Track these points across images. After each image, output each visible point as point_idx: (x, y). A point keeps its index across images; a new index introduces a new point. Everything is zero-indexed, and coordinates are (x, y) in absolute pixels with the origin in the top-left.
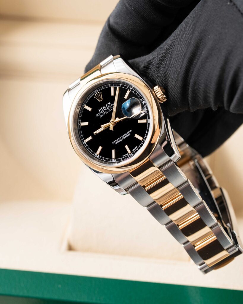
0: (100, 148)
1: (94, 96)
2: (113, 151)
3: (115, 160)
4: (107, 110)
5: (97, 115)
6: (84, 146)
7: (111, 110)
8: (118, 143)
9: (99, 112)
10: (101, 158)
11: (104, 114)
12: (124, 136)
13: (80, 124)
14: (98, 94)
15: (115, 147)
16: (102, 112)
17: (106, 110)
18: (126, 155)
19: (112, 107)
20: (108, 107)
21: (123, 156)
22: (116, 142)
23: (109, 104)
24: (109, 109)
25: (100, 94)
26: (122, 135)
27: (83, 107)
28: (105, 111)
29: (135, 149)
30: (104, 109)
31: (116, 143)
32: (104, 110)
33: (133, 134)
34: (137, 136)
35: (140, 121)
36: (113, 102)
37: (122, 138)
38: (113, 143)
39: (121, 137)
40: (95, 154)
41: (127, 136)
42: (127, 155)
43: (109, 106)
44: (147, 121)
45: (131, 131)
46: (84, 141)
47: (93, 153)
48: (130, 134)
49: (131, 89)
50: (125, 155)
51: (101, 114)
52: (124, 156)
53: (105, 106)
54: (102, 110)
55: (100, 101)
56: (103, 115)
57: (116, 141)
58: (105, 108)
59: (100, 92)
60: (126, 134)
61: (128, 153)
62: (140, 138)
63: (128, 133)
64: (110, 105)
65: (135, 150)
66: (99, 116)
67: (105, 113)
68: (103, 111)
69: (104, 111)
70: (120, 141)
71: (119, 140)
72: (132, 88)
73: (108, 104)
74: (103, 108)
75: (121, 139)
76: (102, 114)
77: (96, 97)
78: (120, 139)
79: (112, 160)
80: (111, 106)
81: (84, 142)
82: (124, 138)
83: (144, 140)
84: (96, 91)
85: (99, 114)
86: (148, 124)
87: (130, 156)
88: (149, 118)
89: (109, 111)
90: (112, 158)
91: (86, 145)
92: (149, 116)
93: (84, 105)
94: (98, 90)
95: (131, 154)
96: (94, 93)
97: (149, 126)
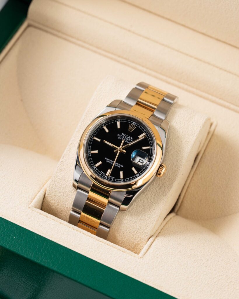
0: (96, 152)
1: (130, 124)
2: (100, 163)
3: (95, 167)
5: (118, 135)
6: (90, 139)
7: (128, 142)
8: (108, 163)
9: (121, 135)
10: (90, 157)
11: (122, 139)
12: (116, 163)
13: (103, 126)
14: (133, 126)
15: (104, 162)
16: (122, 137)
18: (104, 173)
27: (117, 121)
30: (126, 137)
31: (107, 161)
32: (125, 137)
33: (121, 169)
35: (133, 169)
36: (134, 140)
38: (106, 158)
40: (90, 150)
41: (117, 166)
43: (130, 139)
44: (137, 174)
45: (123, 166)
46: (93, 136)
47: (89, 148)
48: (120, 167)
49: (152, 148)
51: (120, 137)
52: (102, 173)
53: (128, 137)
54: (124, 136)
55: (129, 130)
57: (109, 160)
59: (136, 126)
60: (118, 164)
61: (106, 174)
62: (122, 177)
63: (120, 165)
64: (131, 139)
66: (118, 136)
69: (124, 138)
71: (111, 162)
73: (131, 138)
74: (125, 135)
77: (130, 126)
79: (93, 165)
80: (131, 141)
82: (115, 165)
83: (122, 180)
84: (134, 123)
85: (120, 135)
86: (136, 176)
87: (104, 176)
88: (139, 174)
89: (126, 141)
90: (95, 164)
91: (92, 139)
92: (141, 173)
93: (119, 120)
94: (136, 124)
95: (106, 177)
96: (132, 122)
97: (134, 177)
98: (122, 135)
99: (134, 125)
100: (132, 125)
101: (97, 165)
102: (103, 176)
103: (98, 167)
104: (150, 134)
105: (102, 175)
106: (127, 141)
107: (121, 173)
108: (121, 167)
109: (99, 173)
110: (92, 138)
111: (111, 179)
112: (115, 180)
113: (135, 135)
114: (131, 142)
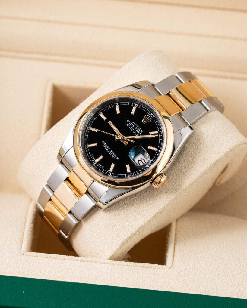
0: (96, 130)
1: (147, 114)
2: (95, 145)
3: (87, 147)
4: (135, 130)
5: (128, 121)
6: (96, 113)
7: (136, 134)
8: (104, 148)
9: (132, 122)
10: (87, 133)
11: (130, 127)
12: (112, 152)
13: (117, 104)
15: (100, 144)
16: (132, 125)
17: (134, 129)
18: (94, 158)
19: (139, 134)
20: (138, 130)
21: (92, 155)
22: (105, 145)
23: (141, 131)
24: (136, 132)
25: (149, 120)
27: (134, 105)
28: (133, 128)
29: (100, 165)
30: (136, 127)
31: (103, 146)
32: (135, 126)
33: (114, 161)
35: (128, 167)
36: (143, 134)
37: (109, 151)
38: (103, 142)
39: (110, 150)
40: (90, 126)
41: (112, 156)
42: (93, 159)
43: (139, 131)
44: (129, 173)
45: (118, 158)
46: (101, 112)
47: (90, 124)
48: (114, 158)
49: (159, 151)
50: (93, 156)
52: (92, 156)
53: (138, 128)
54: (134, 125)
55: (142, 121)
56: (129, 126)
57: (106, 145)
58: (136, 128)
60: (113, 154)
61: (95, 160)
62: (111, 170)
63: (115, 156)
64: (140, 132)
65: (100, 166)
66: (128, 123)
67: (132, 129)
68: (133, 126)
69: (134, 127)
70: (107, 149)
71: (107, 148)
73: (141, 130)
74: (136, 125)
75: (108, 150)
76: (130, 125)
77: (146, 116)
78: (108, 149)
79: (86, 144)
80: (139, 133)
82: (110, 153)
83: (110, 173)
84: (152, 115)
85: (130, 122)
86: (127, 175)
87: (93, 162)
88: (132, 174)
89: (134, 132)
92: (135, 174)
93: (137, 105)
94: (154, 117)
95: (95, 163)
96: (150, 114)
97: (125, 176)
99: (151, 117)
100: (148, 117)
101: (91, 145)
103: (90, 148)
105: (91, 158)
106: (135, 133)
107: (113, 166)
108: (115, 158)
109: (89, 155)
110: (99, 113)
111: (99, 168)
112: (102, 170)
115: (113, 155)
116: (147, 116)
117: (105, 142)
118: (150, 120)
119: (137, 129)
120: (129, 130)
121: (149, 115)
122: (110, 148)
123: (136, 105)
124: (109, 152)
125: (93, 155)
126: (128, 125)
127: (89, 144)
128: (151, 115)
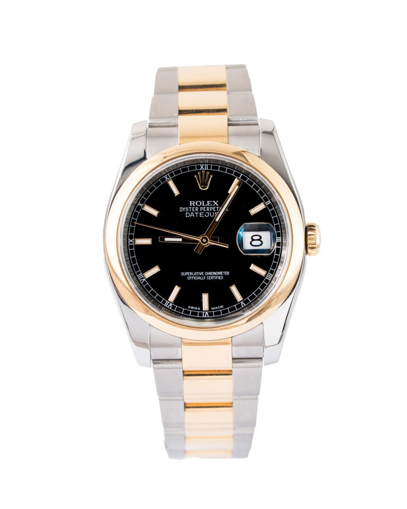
0: (156, 270)
1: (196, 173)
2: (177, 290)
3: (171, 304)
4: (205, 212)
5: (182, 209)
6: (128, 248)
7: (212, 215)
8: (193, 281)
9: (189, 206)
10: (147, 286)
11: (195, 215)
12: (210, 273)
13: (141, 205)
14: (205, 174)
15: (182, 282)
16: (193, 209)
17: (202, 211)
18: (196, 308)
19: (217, 211)
20: (209, 207)
21: (189, 307)
22: (190, 275)
23: (216, 203)
24: (209, 212)
25: (209, 177)
26: (208, 272)
27: (164, 179)
28: (199, 211)
29: (216, 308)
30: (201, 206)
31: (189, 278)
32: (199, 207)
33: (228, 281)
34: (234, 289)
35: (253, 268)
36: (221, 204)
37: (204, 276)
38: (183, 274)
39: (204, 274)
40: (140, 273)
41: (216, 278)
42: (197, 310)
43: (213, 206)
44: (266, 275)
45: (228, 273)
46: (131, 238)
47: (137, 270)
48: (222, 278)
49: (269, 202)
50: (192, 308)
51: (189, 212)
52: (190, 309)
53: (206, 203)
54: (196, 206)
55: (201, 188)
56: (192, 215)
57: (191, 273)
58: (203, 207)
59: (211, 172)
60: (215, 273)
62: (239, 297)
63: (221, 273)
64: (216, 206)
65: (217, 310)
66: (184, 213)
67: (199, 215)
68: (197, 210)
69: (199, 209)
70: (199, 278)
71: (198, 276)
72: (271, 201)
73: (213, 203)
74: (199, 203)
75: (202, 276)
76: (192, 211)
78: (200, 276)
79: (164, 302)
80: (216, 209)
81: (131, 241)
82: (209, 278)
83: (242, 303)
84: (204, 167)
85: (187, 208)
86: (267, 281)
87: (201, 314)
88: (272, 272)
89: (207, 215)
90: (167, 298)
91: (131, 247)
92: (273, 267)
93: (168, 177)
94: (209, 167)
95: (205, 313)
96: (199, 167)
97: (264, 285)
98: (192, 206)
99: (206, 171)
101: (172, 297)
102: (196, 314)
103: (176, 301)
104: (248, 174)
105: (193, 313)
106: (209, 214)
108: (224, 276)
109: (185, 312)
110: (131, 243)
111: (219, 313)
112: (227, 311)
113: (218, 192)
114: (218, 211)
115: (217, 275)
116: (198, 175)
117: (184, 272)
118: (209, 175)
119: (206, 206)
120: (196, 219)
121: (201, 171)
122: (201, 272)
123: (166, 178)
124: (206, 278)
125: (191, 306)
126: (188, 215)
127: (167, 297)
128: (202, 167)
